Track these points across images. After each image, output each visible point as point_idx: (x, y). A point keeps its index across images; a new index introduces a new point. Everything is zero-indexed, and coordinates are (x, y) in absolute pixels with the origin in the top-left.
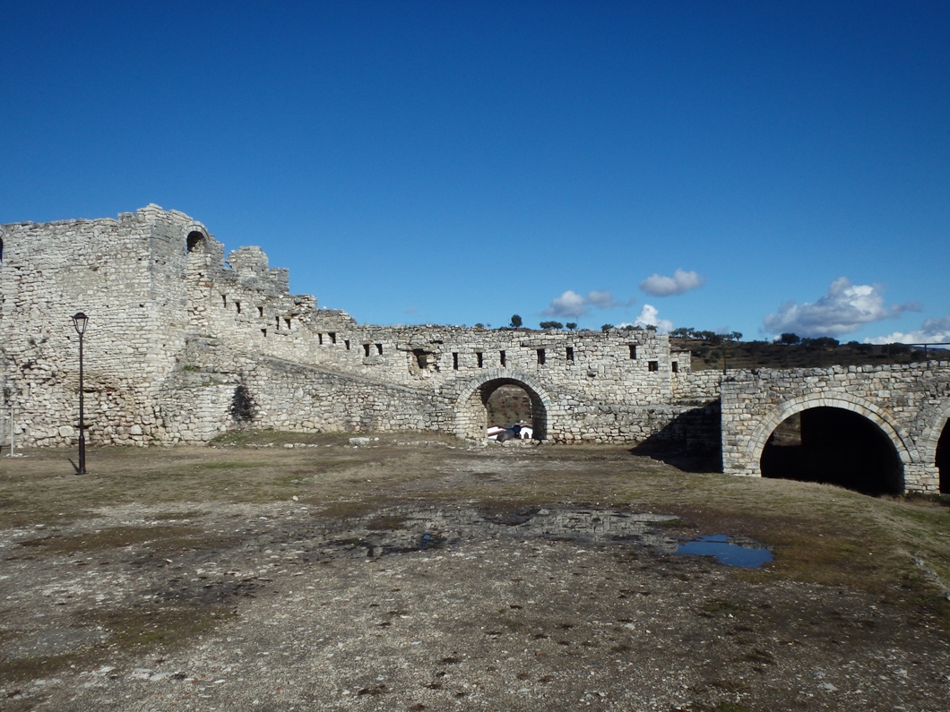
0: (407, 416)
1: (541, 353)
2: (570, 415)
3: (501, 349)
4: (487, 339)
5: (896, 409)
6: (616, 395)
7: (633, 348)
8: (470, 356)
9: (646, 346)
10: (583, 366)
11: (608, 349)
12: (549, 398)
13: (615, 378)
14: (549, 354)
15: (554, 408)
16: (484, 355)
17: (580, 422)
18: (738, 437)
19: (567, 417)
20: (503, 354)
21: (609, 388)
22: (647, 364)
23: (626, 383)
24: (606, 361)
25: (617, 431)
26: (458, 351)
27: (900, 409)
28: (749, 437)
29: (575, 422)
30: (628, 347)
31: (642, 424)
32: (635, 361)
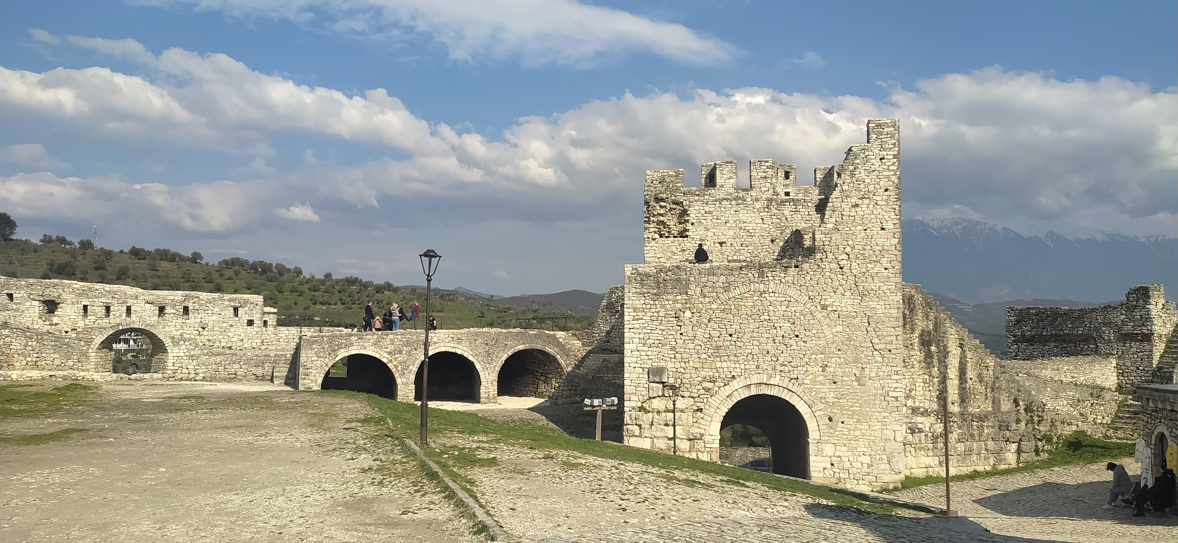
1: (162, 309)
2: (187, 356)
3: (128, 305)
4: (116, 296)
5: (396, 356)
6: (220, 342)
7: (236, 309)
8: (99, 308)
9: (246, 309)
10: (196, 320)
11: (217, 309)
12: (171, 344)
13: (221, 330)
14: (168, 310)
15: (175, 351)
16: (112, 308)
17: (194, 361)
19: (185, 358)
20: (128, 308)
21: (215, 337)
22: (246, 321)
23: (229, 334)
24: (214, 318)
25: (223, 368)
26: (88, 304)
27: (399, 355)
28: (316, 371)
29: (190, 361)
30: (233, 309)
31: (242, 363)
32: (237, 319)
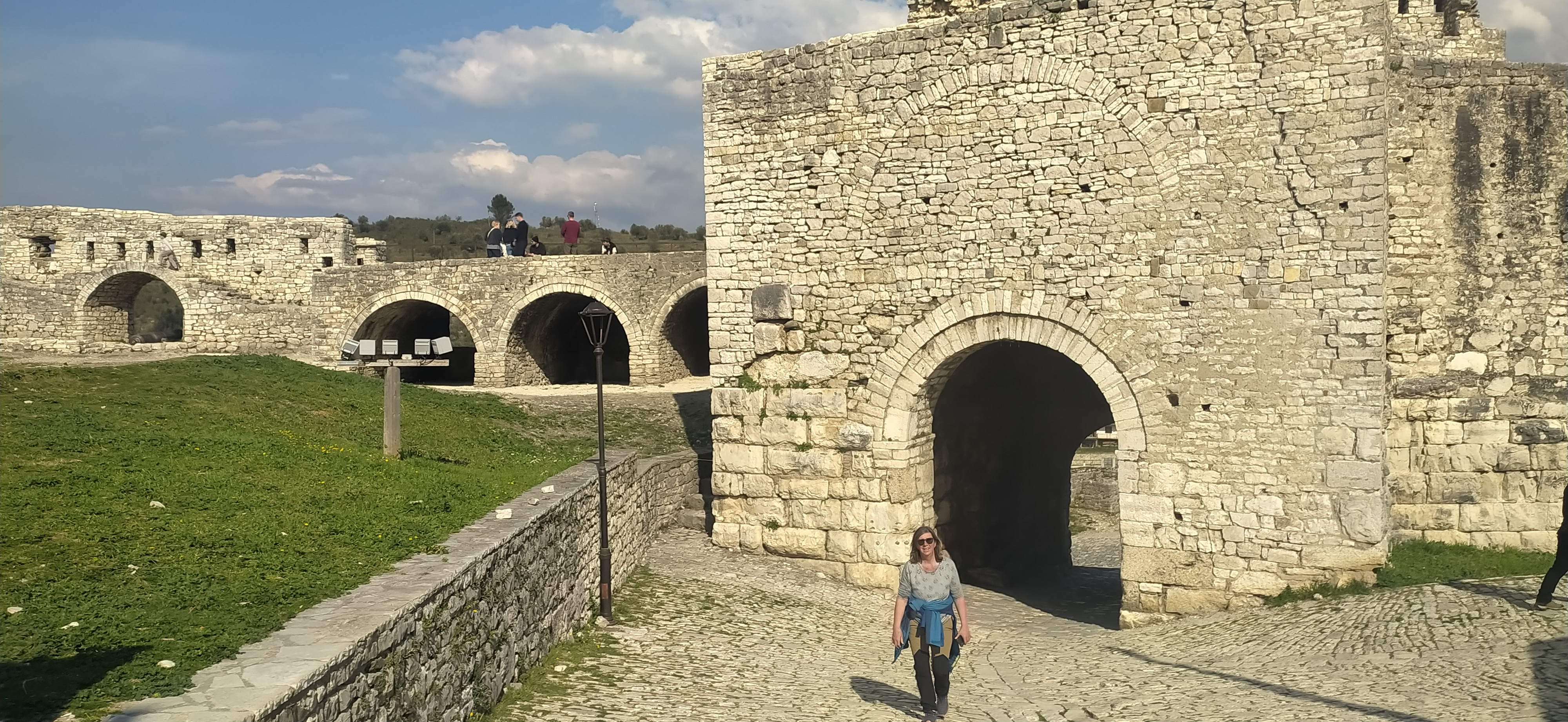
0: (14, 316)
1: (197, 244)
2: (211, 314)
3: (149, 239)
4: (131, 227)
5: (474, 302)
6: (285, 294)
7: (305, 241)
8: (110, 246)
9: (320, 239)
10: (246, 260)
11: (275, 242)
12: (187, 295)
13: (284, 275)
14: (206, 246)
15: (193, 307)
16: (127, 245)
17: (223, 322)
18: (327, 329)
19: (208, 317)
20: (150, 244)
21: (277, 286)
22: (321, 260)
23: (296, 281)
24: (273, 255)
25: (266, 332)
26: (94, 240)
27: (478, 301)
28: (338, 330)
29: (217, 322)
30: (299, 240)
31: (294, 324)
32: (306, 257)
